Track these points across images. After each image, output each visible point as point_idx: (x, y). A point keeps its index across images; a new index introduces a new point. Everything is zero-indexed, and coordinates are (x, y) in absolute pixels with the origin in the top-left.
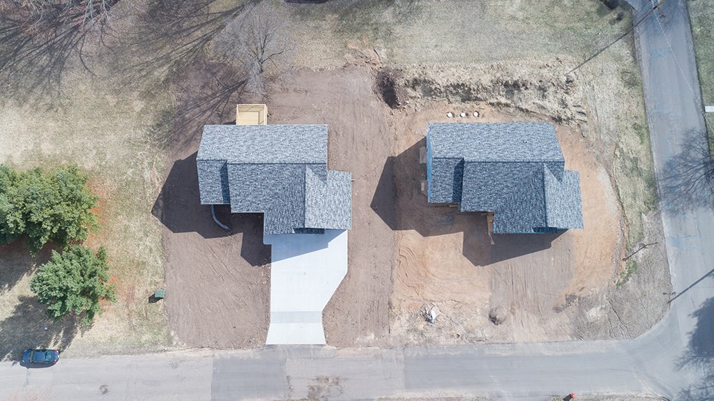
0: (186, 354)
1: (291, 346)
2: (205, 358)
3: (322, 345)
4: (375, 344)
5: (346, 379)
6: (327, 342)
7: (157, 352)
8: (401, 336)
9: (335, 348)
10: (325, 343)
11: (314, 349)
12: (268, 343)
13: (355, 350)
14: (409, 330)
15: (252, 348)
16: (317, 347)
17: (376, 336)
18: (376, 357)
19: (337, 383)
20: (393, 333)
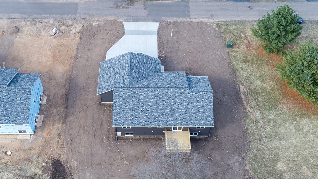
0: (207, 20)
1: (144, 21)
2: (195, 18)
3: (125, 21)
4: (93, 21)
5: (112, 7)
6: (122, 22)
7: (224, 21)
8: (77, 23)
9: (117, 20)
10: (124, 22)
11: (130, 20)
12: (158, 23)
13: (106, 19)
14: (71, 26)
15: (167, 21)
16: (128, 20)
17: (92, 24)
18: (93, 15)
19: (117, 6)
20: (81, 25)
